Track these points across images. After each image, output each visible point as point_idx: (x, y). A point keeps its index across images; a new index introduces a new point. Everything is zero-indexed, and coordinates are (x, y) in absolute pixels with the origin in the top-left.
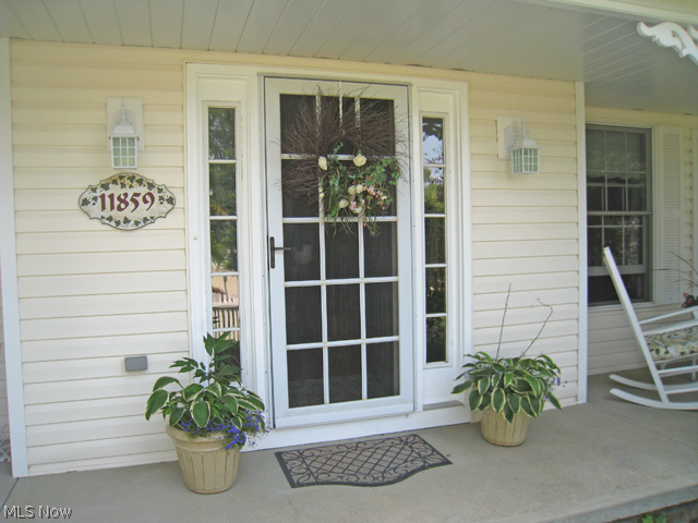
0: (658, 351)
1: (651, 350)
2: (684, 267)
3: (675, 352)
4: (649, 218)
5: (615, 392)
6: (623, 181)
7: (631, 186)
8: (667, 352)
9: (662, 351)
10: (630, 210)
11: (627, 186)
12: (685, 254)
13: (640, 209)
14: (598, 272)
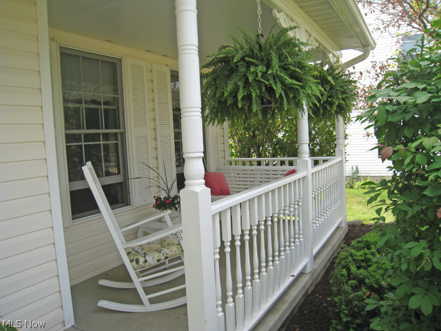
0: (137, 261)
1: (131, 261)
2: (153, 175)
3: (152, 259)
4: (123, 134)
5: (103, 304)
6: (100, 103)
7: (107, 107)
8: (146, 261)
9: (142, 260)
10: (106, 128)
11: (103, 107)
12: (152, 164)
13: (115, 128)
14: (78, 186)
